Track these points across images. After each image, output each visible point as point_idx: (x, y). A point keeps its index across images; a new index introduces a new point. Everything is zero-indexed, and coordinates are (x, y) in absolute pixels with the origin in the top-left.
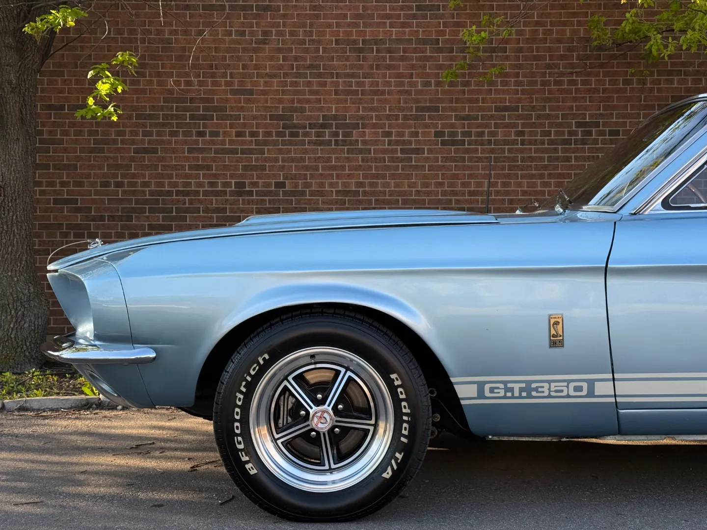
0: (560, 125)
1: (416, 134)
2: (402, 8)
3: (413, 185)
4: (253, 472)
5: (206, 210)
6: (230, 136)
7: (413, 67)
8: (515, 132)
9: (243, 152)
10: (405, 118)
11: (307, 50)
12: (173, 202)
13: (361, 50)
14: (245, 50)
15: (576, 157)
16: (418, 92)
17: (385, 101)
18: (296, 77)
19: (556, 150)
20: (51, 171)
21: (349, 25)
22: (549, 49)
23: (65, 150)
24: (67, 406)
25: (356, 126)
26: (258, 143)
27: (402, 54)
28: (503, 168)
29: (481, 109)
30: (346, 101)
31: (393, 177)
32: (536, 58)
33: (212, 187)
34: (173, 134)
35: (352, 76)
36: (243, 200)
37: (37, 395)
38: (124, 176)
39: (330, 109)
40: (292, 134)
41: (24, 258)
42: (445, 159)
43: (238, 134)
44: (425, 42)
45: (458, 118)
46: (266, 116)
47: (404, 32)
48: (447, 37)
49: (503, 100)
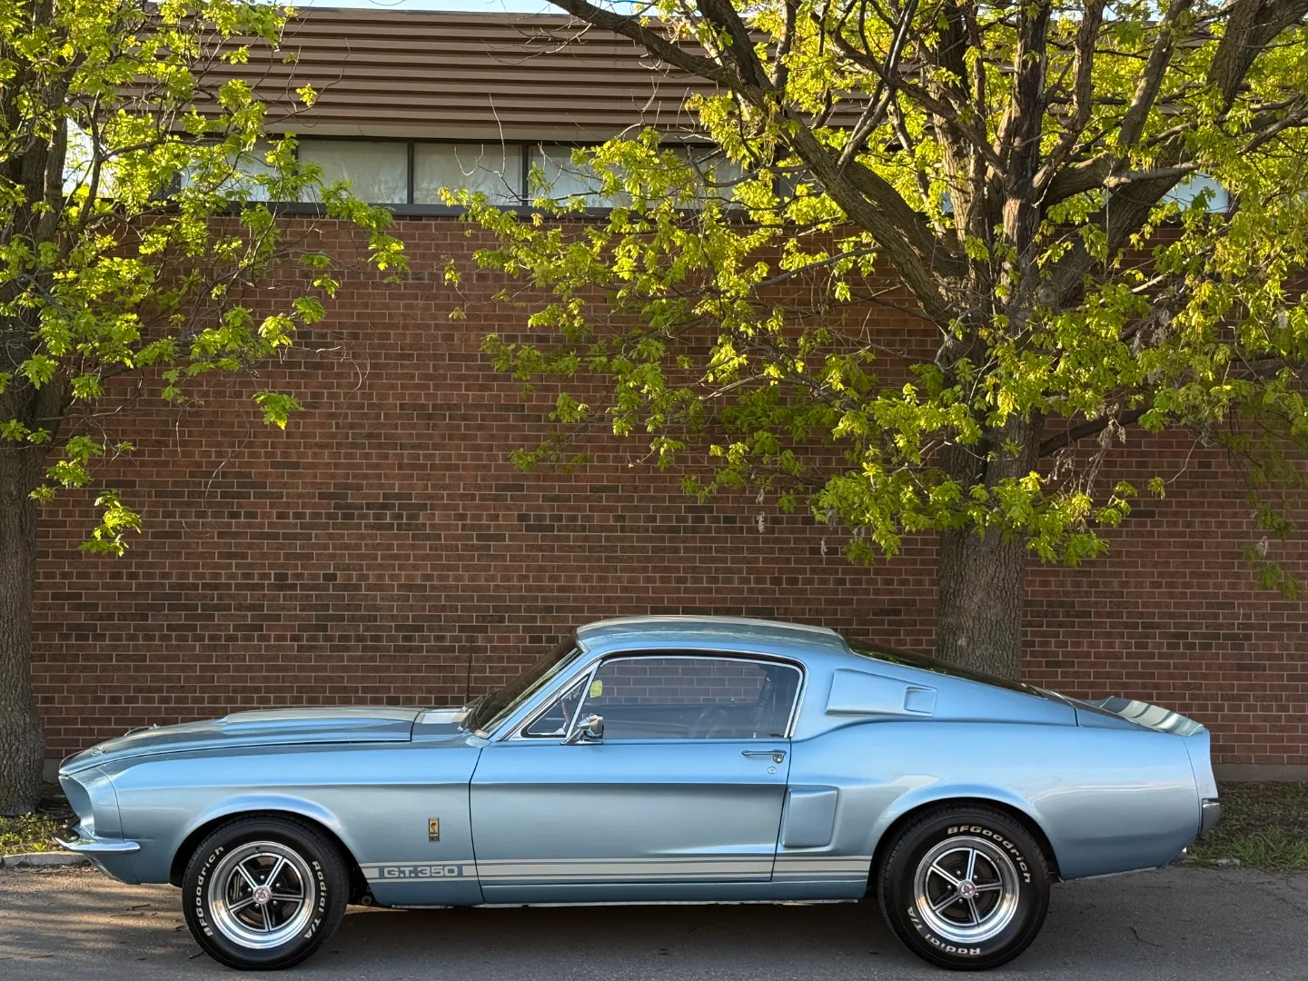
0: (668, 509)
1: (496, 517)
3: (493, 578)
4: (210, 934)
5: (239, 607)
6: (269, 518)
7: (493, 437)
8: (614, 516)
9: (286, 537)
10: (483, 498)
11: (365, 416)
12: (197, 597)
13: (430, 417)
15: (685, 548)
16: (498, 468)
17: (460, 478)
18: (352, 448)
19: (662, 539)
20: (50, 559)
21: (417, 387)
24: (69, 861)
25: (424, 507)
26: (303, 526)
27: (480, 422)
28: (599, 559)
29: (573, 489)
30: (412, 476)
31: (466, 568)
33: (246, 579)
34: (201, 515)
35: (419, 447)
36: (285, 596)
37: (36, 850)
39: (392, 486)
40: (346, 516)
41: (20, 685)
42: (530, 548)
43: (280, 516)
44: (507, 408)
45: (545, 498)
46: (314, 494)
47: (483, 397)
48: (534, 403)
49: (600, 479)
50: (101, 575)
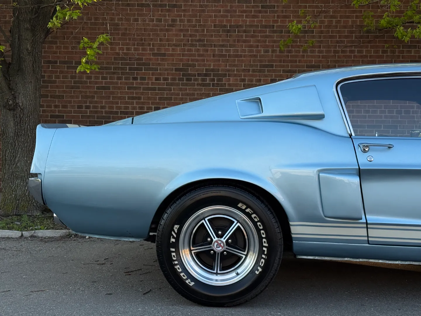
1: (260, 81)
2: (253, 7)
6: (151, 80)
7: (258, 41)
9: (159, 89)
10: (254, 71)
11: (197, 31)
13: (228, 31)
14: (161, 30)
16: (261, 56)
17: (242, 61)
18: (191, 47)
20: (49, 99)
21: (222, 16)
22: (339, 32)
23: (57, 87)
25: (225, 75)
26: (167, 84)
27: (252, 34)
30: (219, 60)
32: (331, 37)
33: (141, 109)
34: (119, 78)
35: (223, 46)
38: (90, 102)
39: (210, 65)
40: (188, 80)
43: (157, 79)
44: (266, 27)
46: (173, 69)
47: (254, 21)
48: (279, 24)
49: (311, 61)
50: (73, 107)
